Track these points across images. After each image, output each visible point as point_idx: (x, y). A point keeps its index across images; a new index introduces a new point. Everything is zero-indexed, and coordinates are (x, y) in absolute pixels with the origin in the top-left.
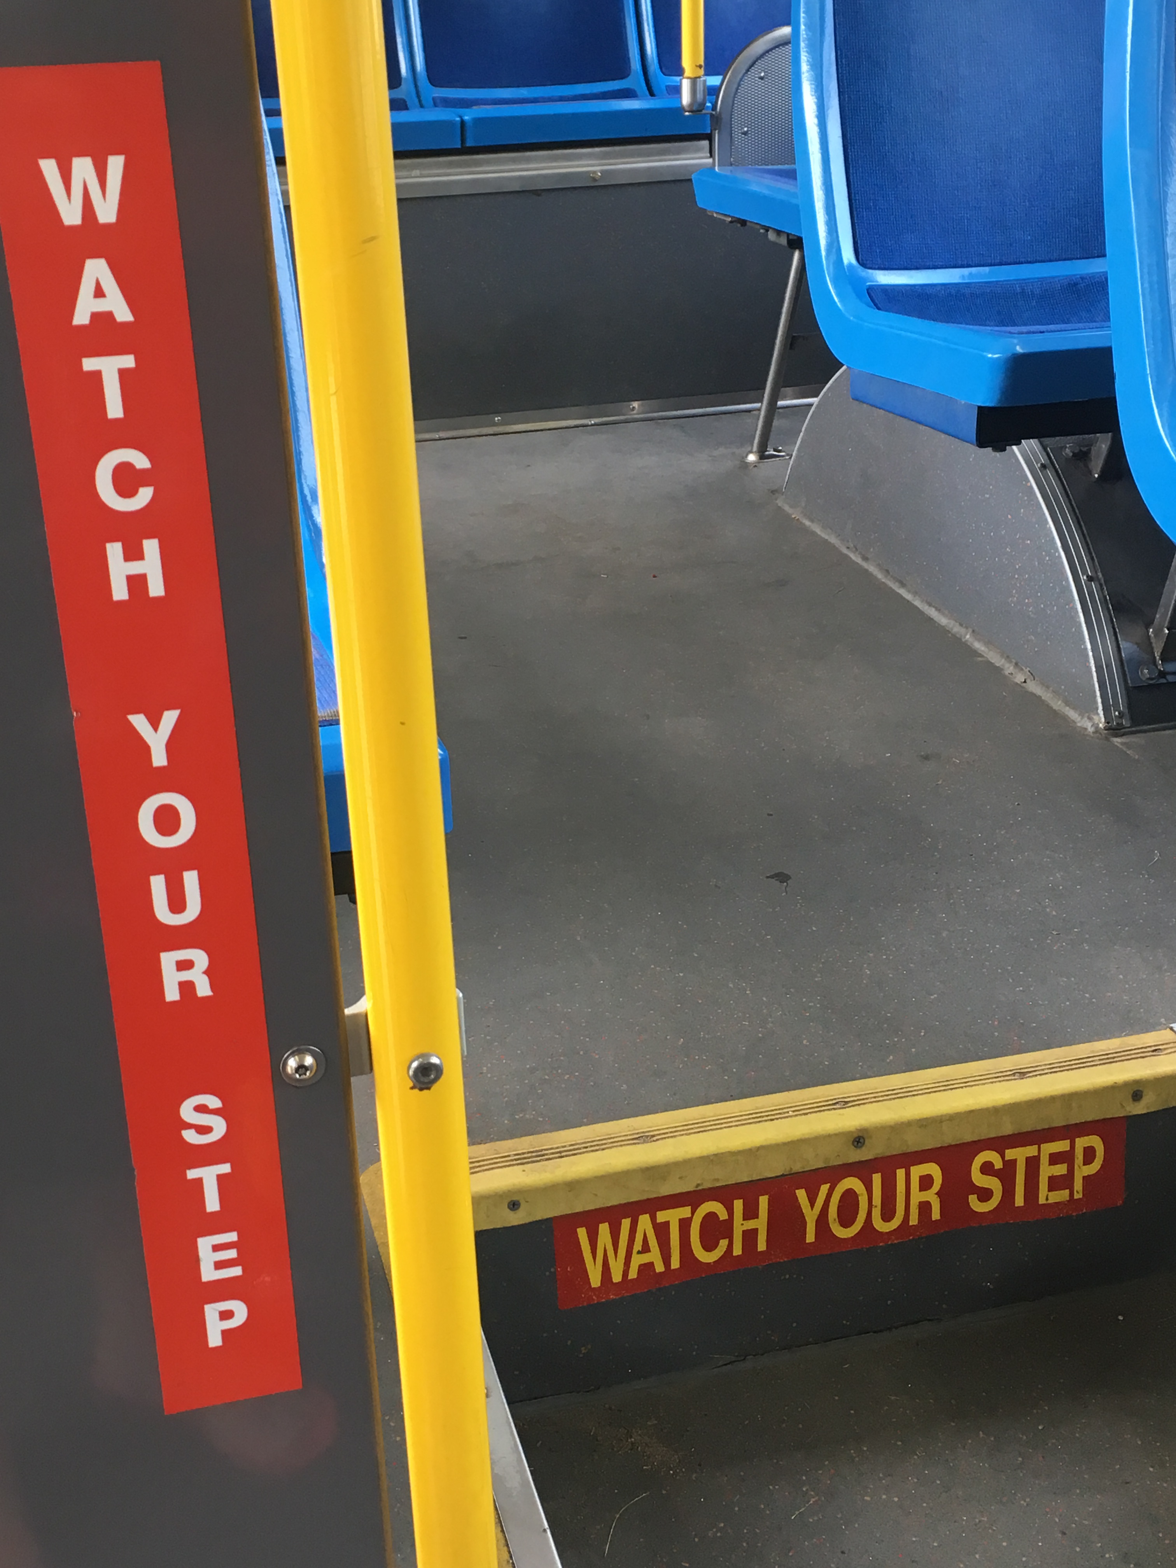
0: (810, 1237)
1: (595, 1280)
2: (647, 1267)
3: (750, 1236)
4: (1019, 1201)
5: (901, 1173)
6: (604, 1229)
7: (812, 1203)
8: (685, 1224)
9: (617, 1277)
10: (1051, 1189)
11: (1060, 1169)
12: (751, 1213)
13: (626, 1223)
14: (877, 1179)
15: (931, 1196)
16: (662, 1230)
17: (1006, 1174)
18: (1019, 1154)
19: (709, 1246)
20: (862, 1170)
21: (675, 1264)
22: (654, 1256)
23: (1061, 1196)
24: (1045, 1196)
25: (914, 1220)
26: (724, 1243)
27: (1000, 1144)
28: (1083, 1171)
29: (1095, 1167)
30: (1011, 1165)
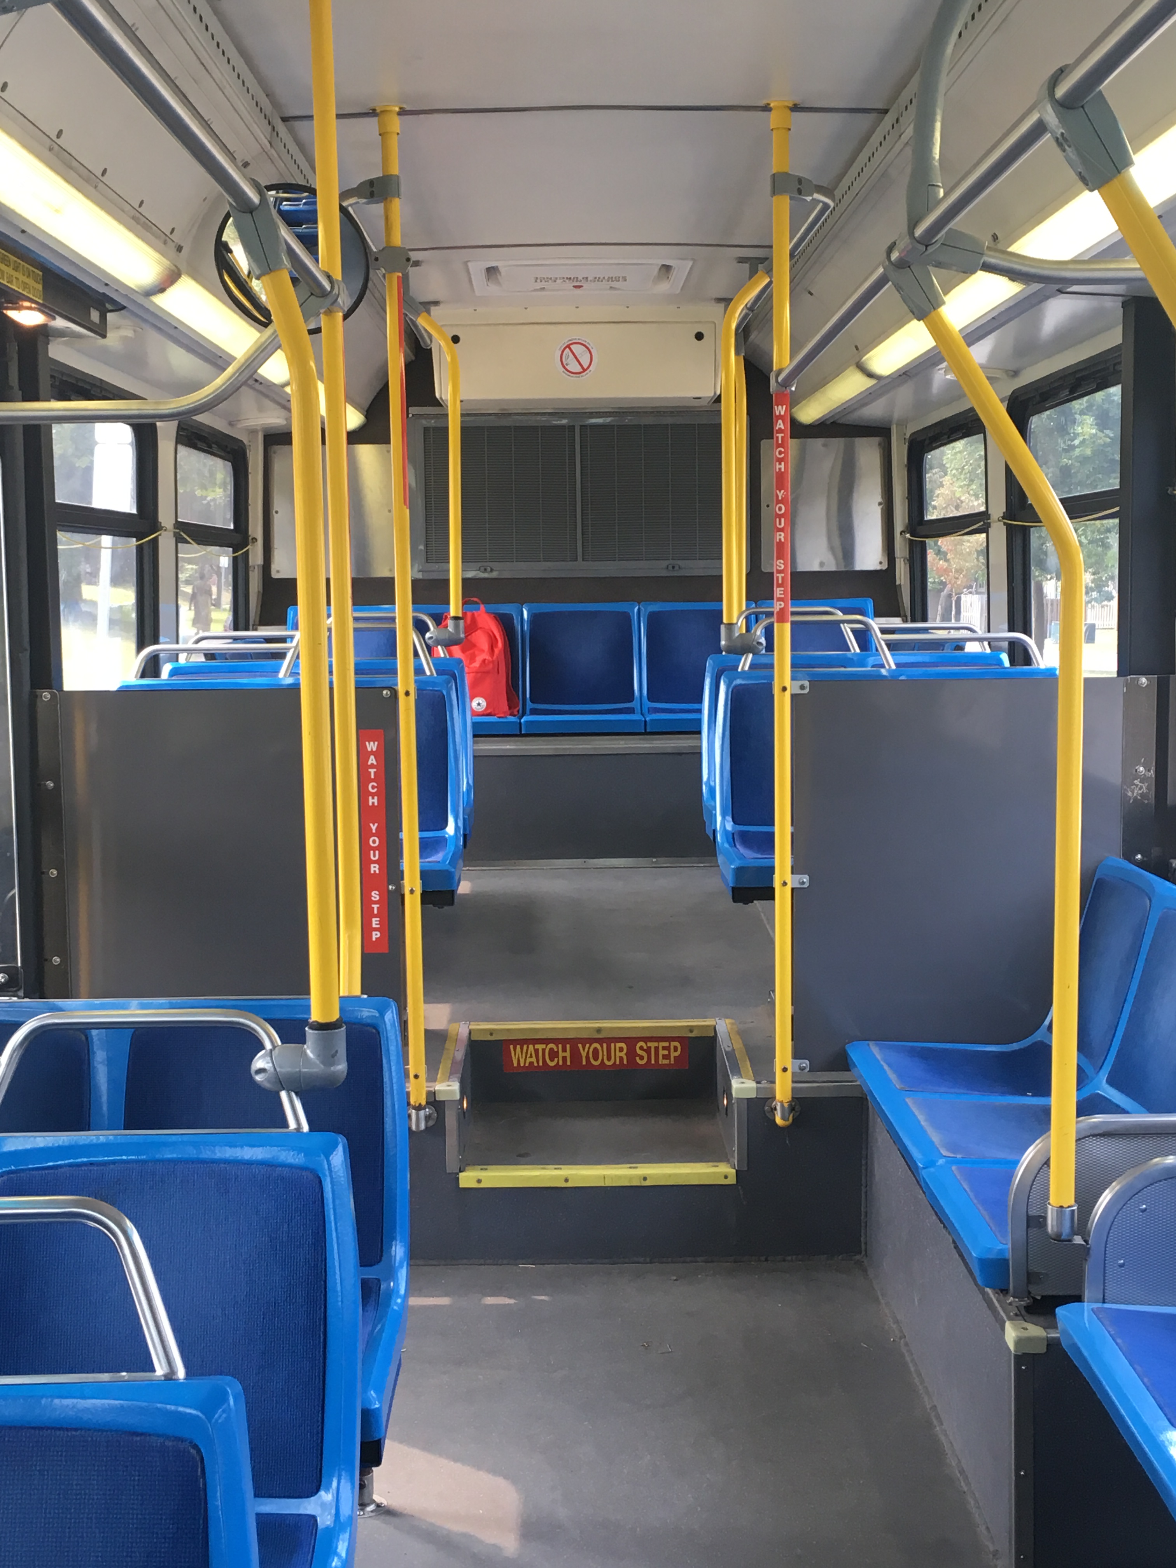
0: (584, 1063)
1: (515, 1065)
2: (531, 1063)
3: (564, 1058)
4: (653, 1062)
5: (613, 1045)
6: (518, 1047)
7: (584, 1049)
8: (544, 1050)
9: (522, 1065)
10: (663, 1058)
11: (666, 1052)
12: (564, 1050)
13: (525, 1047)
14: (605, 1045)
15: (623, 1054)
16: (537, 1051)
17: (648, 1051)
18: (653, 1045)
19: (552, 1060)
20: (600, 1041)
21: (541, 1064)
22: (534, 1059)
23: (666, 1062)
24: (662, 1061)
25: (618, 1062)
26: (556, 1060)
27: (646, 1039)
28: (674, 1054)
29: (677, 1054)
30: (650, 1048)
